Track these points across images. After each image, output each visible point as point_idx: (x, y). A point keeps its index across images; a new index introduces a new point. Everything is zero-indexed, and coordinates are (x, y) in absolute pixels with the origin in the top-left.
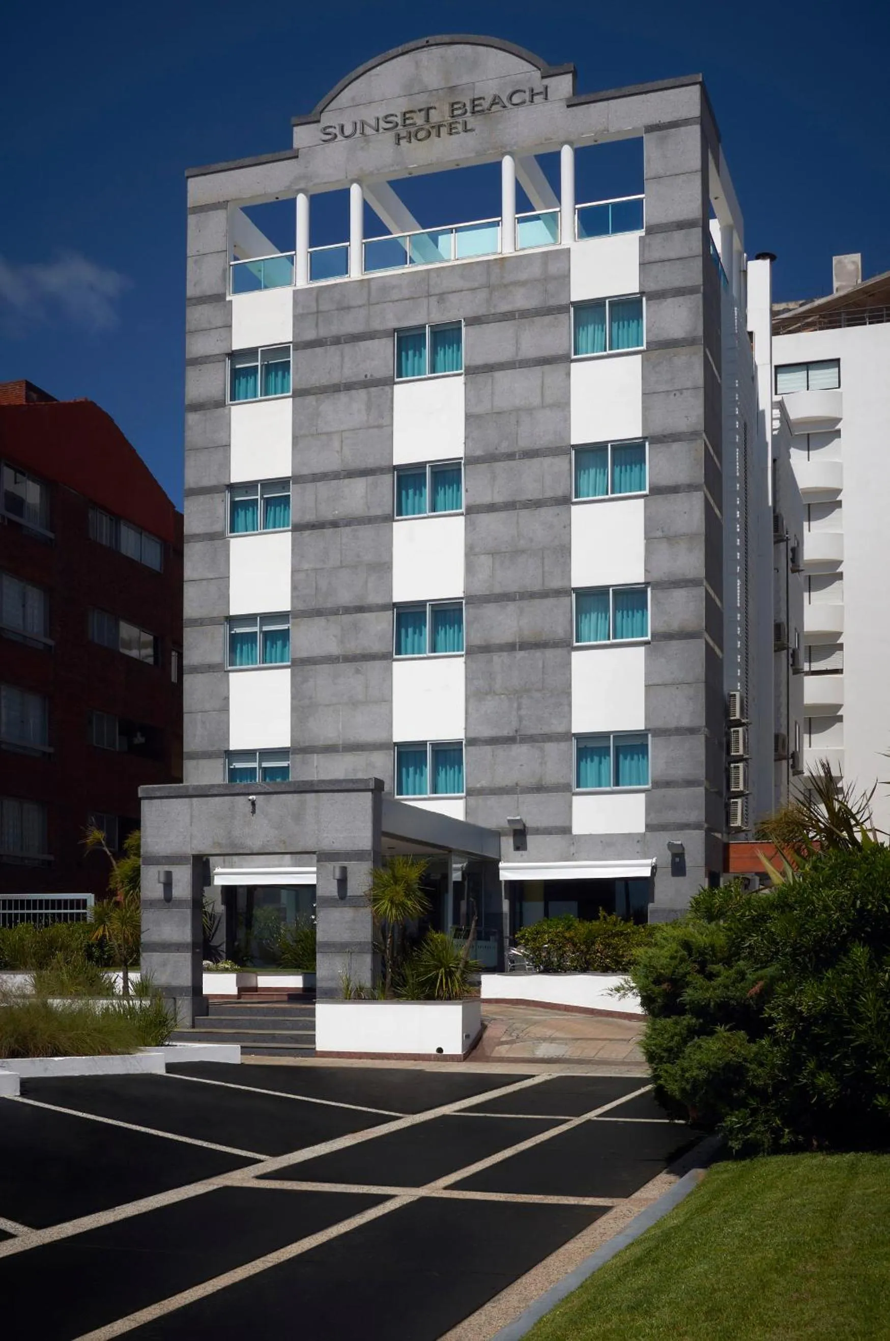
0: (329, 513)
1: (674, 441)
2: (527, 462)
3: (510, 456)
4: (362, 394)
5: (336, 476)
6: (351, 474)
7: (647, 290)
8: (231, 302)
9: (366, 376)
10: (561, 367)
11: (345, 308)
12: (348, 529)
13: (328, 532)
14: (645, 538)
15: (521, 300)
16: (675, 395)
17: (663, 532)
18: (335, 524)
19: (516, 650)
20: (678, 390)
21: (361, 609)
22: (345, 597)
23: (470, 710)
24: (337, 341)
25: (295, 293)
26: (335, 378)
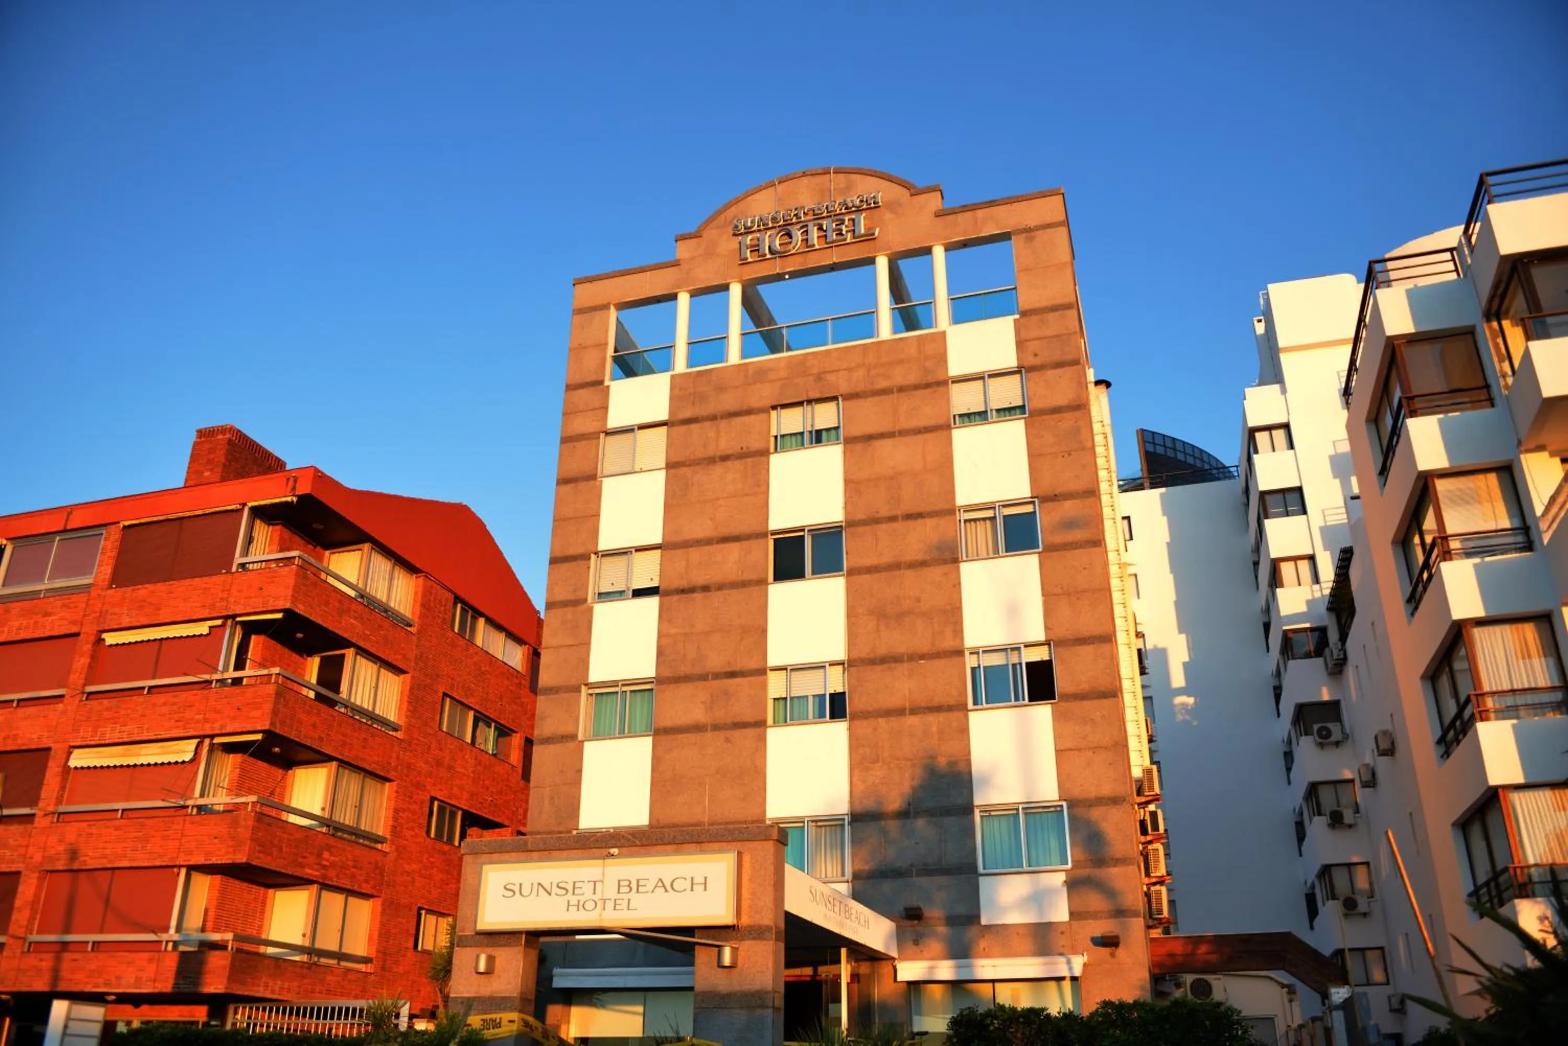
0: (700, 578)
1: (1066, 500)
2: (910, 523)
3: (892, 519)
4: (738, 464)
5: (708, 542)
6: (725, 540)
7: (1026, 364)
8: (608, 387)
9: (742, 448)
10: (940, 435)
11: (720, 389)
12: (719, 593)
13: (698, 596)
14: (1043, 595)
15: (900, 377)
16: (1063, 456)
17: (1062, 588)
18: (706, 589)
19: (905, 715)
20: (1066, 452)
21: (732, 675)
22: (716, 661)
23: (855, 780)
24: (713, 418)
25: (673, 377)
26: (711, 451)
